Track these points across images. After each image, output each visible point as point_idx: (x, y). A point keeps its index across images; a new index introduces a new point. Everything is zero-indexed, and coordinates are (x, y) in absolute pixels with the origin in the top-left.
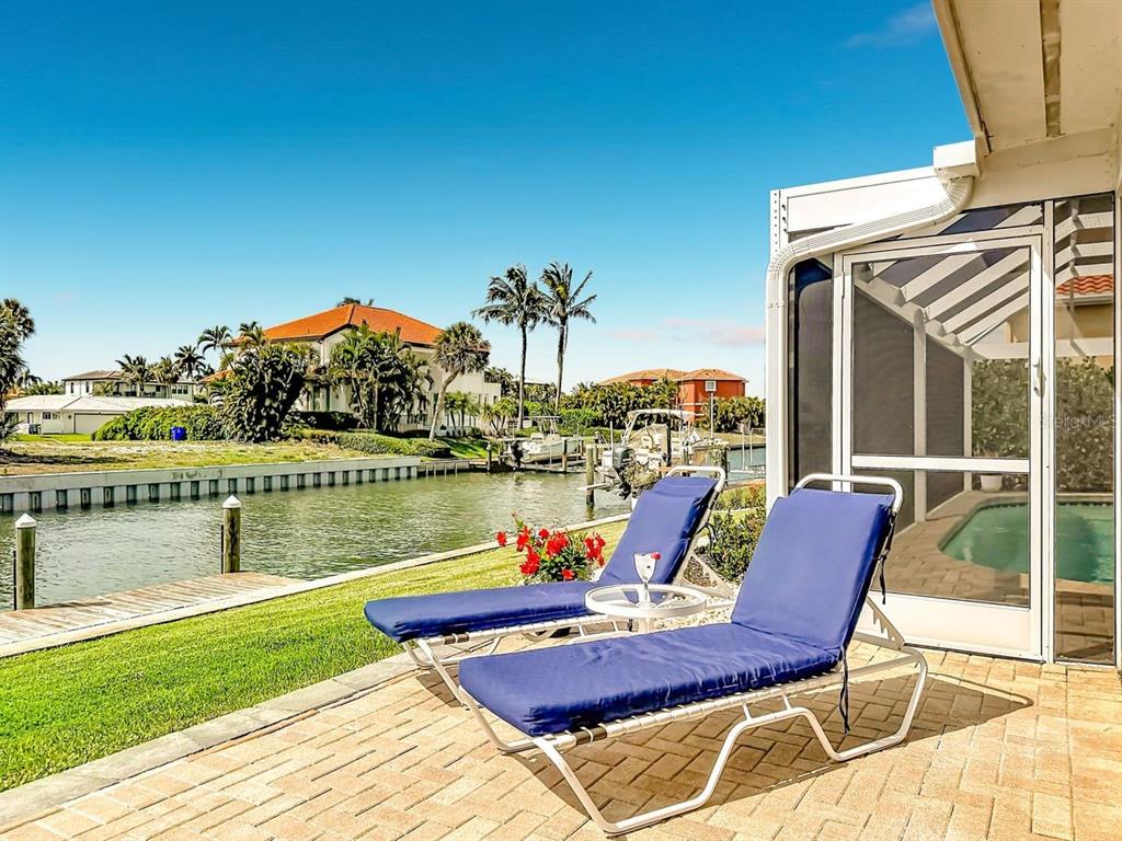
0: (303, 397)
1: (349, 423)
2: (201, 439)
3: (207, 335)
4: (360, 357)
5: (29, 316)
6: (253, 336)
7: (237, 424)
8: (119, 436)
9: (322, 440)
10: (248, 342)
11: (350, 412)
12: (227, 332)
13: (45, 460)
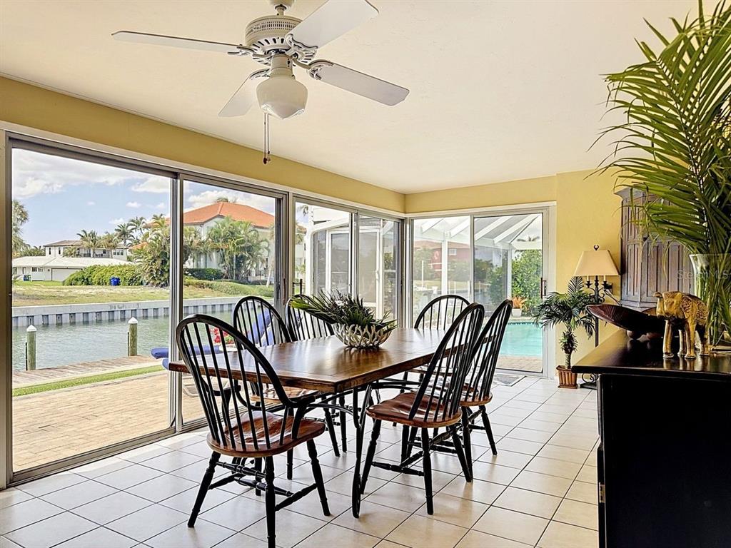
0: (190, 259)
1: (218, 276)
2: (129, 285)
3: (132, 223)
4: (225, 236)
5: (24, 210)
6: (159, 223)
7: (149, 276)
8: (79, 282)
9: (202, 286)
10: (157, 227)
11: (219, 268)
12: (143, 220)
13: (35, 297)
